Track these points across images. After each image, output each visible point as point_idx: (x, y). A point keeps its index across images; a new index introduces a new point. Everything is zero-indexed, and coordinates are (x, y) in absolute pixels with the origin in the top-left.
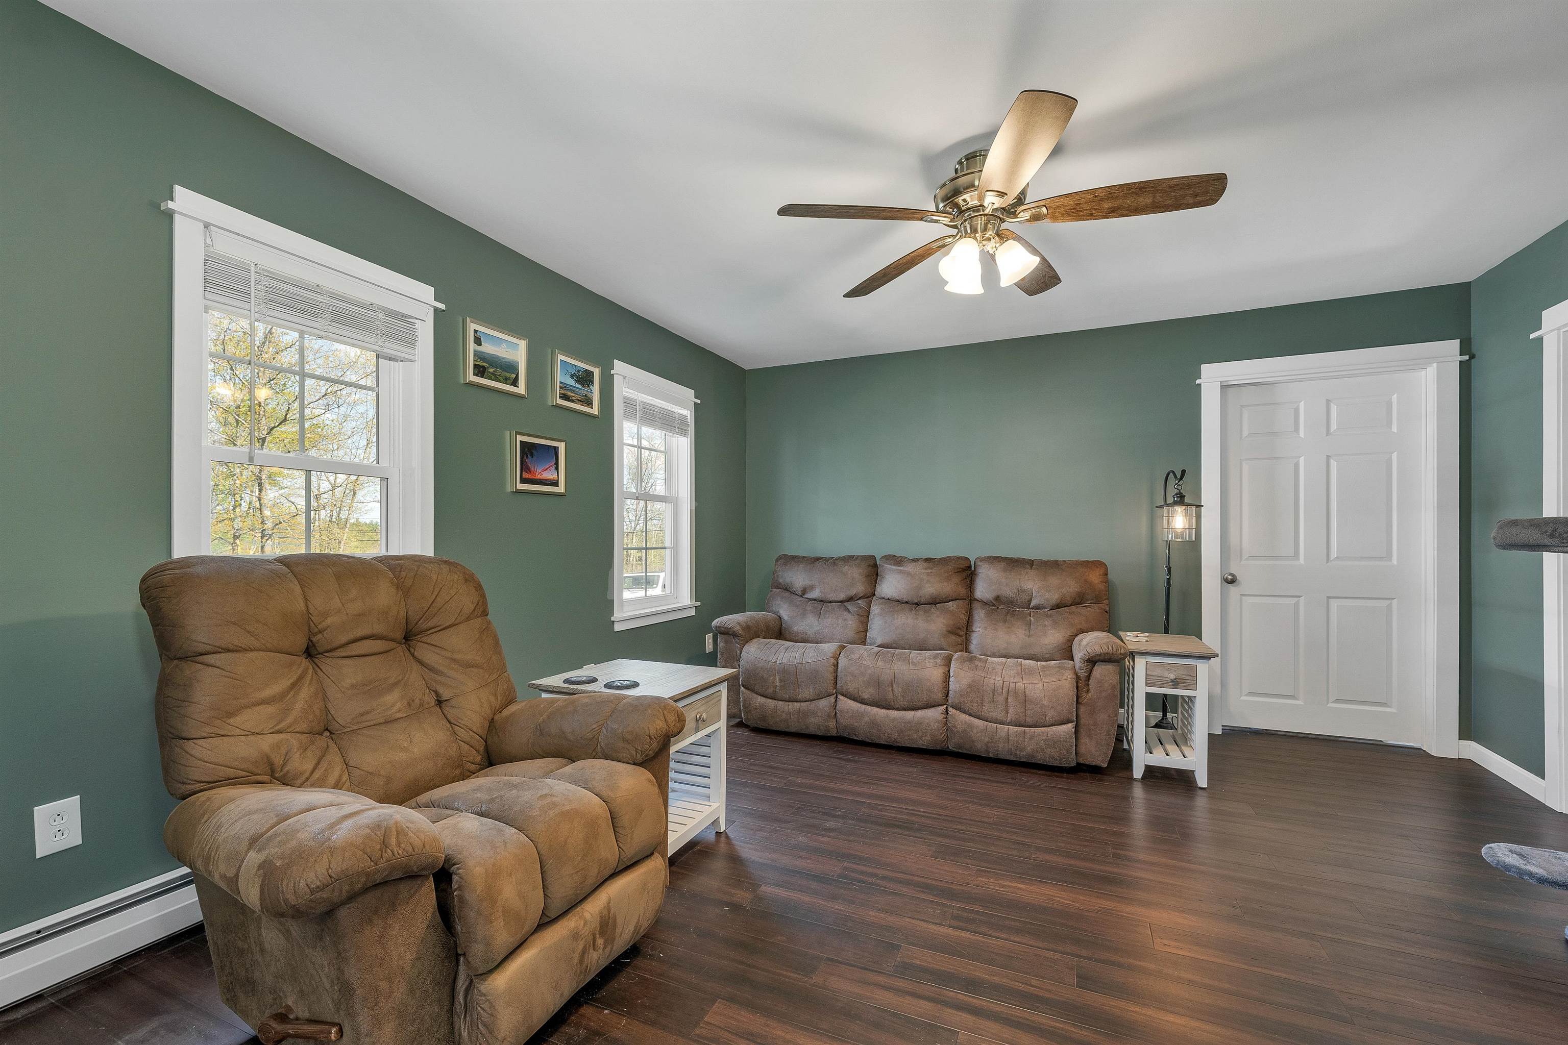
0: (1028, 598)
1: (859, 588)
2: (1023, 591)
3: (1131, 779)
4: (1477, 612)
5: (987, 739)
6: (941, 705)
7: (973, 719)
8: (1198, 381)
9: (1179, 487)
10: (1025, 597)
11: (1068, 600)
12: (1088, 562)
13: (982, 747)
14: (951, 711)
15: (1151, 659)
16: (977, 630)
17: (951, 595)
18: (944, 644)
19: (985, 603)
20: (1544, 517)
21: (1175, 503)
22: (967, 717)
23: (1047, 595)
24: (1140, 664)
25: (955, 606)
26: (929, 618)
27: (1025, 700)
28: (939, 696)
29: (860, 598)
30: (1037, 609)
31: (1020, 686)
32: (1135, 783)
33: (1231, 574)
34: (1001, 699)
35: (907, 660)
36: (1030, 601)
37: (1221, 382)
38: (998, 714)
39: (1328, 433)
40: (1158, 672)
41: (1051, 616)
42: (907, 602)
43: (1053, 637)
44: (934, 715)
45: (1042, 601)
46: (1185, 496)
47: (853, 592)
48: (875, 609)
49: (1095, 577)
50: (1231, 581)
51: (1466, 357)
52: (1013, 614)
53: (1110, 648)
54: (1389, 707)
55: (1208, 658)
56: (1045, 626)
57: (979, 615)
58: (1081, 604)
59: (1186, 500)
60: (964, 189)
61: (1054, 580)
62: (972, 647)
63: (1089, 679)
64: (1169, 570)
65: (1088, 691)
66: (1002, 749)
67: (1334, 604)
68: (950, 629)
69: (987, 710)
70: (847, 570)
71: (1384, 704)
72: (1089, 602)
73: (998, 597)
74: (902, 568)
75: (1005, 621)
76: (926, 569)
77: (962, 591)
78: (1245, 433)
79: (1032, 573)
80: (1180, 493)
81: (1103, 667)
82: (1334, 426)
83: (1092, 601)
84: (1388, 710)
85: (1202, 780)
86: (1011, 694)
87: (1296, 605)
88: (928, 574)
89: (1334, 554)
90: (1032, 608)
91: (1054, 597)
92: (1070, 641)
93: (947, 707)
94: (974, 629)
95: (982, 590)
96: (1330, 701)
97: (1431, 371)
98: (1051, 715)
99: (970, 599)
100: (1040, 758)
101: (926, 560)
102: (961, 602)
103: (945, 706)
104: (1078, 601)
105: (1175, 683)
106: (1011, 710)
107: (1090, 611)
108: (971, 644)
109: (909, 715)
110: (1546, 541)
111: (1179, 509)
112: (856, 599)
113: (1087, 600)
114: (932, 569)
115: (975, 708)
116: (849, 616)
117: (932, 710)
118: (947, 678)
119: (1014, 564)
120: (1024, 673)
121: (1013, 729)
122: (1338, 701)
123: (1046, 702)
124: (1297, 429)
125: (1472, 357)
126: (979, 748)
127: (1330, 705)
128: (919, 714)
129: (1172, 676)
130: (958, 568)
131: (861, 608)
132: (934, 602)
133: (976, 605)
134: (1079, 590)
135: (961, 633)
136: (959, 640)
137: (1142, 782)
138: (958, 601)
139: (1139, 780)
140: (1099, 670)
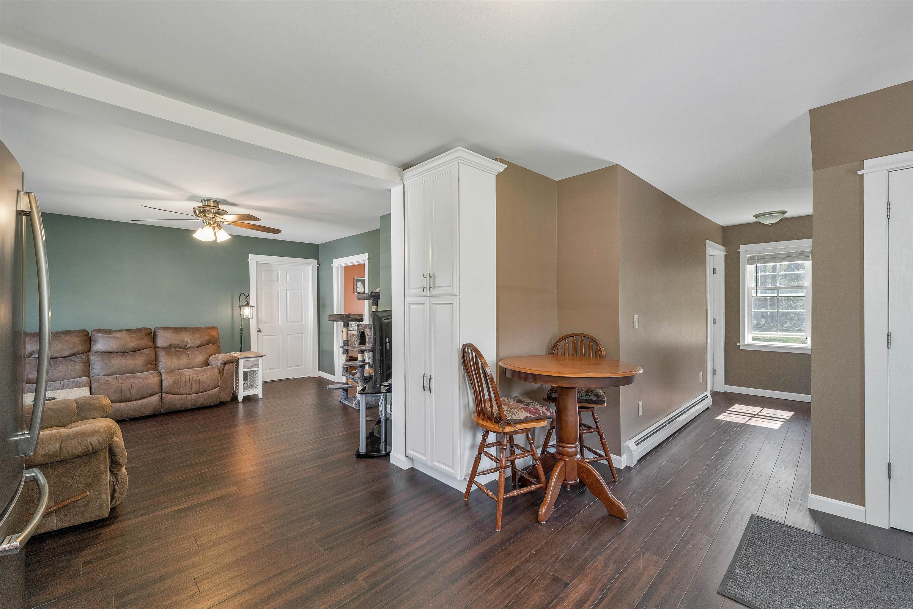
0: (185, 344)
1: (80, 348)
2: (183, 341)
3: (239, 402)
4: (321, 335)
5: (182, 402)
6: (158, 393)
7: (174, 395)
8: (248, 260)
9: (247, 300)
10: (184, 344)
11: (204, 343)
12: (210, 327)
13: (179, 406)
14: (164, 395)
15: (244, 360)
16: (162, 360)
17: (145, 346)
18: (145, 369)
19: (163, 348)
20: (334, 314)
21: (245, 305)
22: (172, 395)
23: (195, 342)
24: (241, 362)
25: (148, 351)
26: (135, 359)
27: (199, 382)
28: (157, 389)
29: (80, 354)
30: (189, 348)
31: (197, 378)
32: (240, 403)
33: (259, 329)
34: (189, 385)
35: (136, 377)
36: (186, 345)
37: (254, 261)
38: (188, 391)
39: (287, 282)
40: (247, 364)
41: (197, 350)
42: (117, 352)
43: (199, 358)
44: (155, 399)
45: (192, 345)
47: (74, 351)
48: (93, 358)
49: (214, 333)
50: (259, 331)
51: (318, 265)
52: (179, 352)
53: (232, 358)
54: (302, 366)
55: (262, 357)
56: (196, 355)
57: (162, 355)
58: (210, 344)
59: (248, 304)
60: (208, 212)
61: (197, 336)
62: (160, 368)
63: (223, 370)
64: (242, 328)
65: (223, 375)
66: (189, 405)
67: (289, 336)
68: (147, 362)
69: (182, 390)
70: (69, 339)
71: (301, 365)
73: (170, 345)
74: (111, 335)
75: (176, 355)
76: (128, 335)
77: (150, 344)
78: (263, 279)
79: (187, 333)
80: (247, 302)
81: (229, 365)
82: (288, 280)
84: (302, 367)
85: (261, 396)
86: (193, 381)
87: (279, 338)
88: (130, 338)
89: (288, 321)
90: (187, 348)
91: (198, 342)
92: (208, 359)
93: (161, 394)
94: (159, 360)
95: (161, 342)
96: (288, 367)
97: (311, 267)
98: (210, 386)
99: (155, 347)
100: (206, 404)
101: (127, 330)
102: (150, 349)
103: (161, 393)
104: (208, 343)
105: (253, 367)
106: (193, 388)
107: (213, 347)
108: (159, 367)
109: (140, 402)
110: (336, 320)
111: (247, 307)
112: (77, 354)
113: (212, 342)
114: (132, 334)
115: (176, 391)
116: (76, 364)
117: (154, 396)
118: (161, 381)
119: (177, 330)
120: (197, 373)
121: (194, 395)
122: (290, 367)
123: (208, 382)
124: (278, 280)
125: (319, 265)
126: (178, 407)
127: (288, 369)
128: (146, 400)
129: (251, 365)
130: (147, 334)
131: (83, 359)
132: (135, 350)
133: (157, 350)
134: (209, 339)
135: (153, 363)
136: (153, 366)
137: (242, 402)
138: (149, 349)
139: (241, 402)
140: (227, 367)
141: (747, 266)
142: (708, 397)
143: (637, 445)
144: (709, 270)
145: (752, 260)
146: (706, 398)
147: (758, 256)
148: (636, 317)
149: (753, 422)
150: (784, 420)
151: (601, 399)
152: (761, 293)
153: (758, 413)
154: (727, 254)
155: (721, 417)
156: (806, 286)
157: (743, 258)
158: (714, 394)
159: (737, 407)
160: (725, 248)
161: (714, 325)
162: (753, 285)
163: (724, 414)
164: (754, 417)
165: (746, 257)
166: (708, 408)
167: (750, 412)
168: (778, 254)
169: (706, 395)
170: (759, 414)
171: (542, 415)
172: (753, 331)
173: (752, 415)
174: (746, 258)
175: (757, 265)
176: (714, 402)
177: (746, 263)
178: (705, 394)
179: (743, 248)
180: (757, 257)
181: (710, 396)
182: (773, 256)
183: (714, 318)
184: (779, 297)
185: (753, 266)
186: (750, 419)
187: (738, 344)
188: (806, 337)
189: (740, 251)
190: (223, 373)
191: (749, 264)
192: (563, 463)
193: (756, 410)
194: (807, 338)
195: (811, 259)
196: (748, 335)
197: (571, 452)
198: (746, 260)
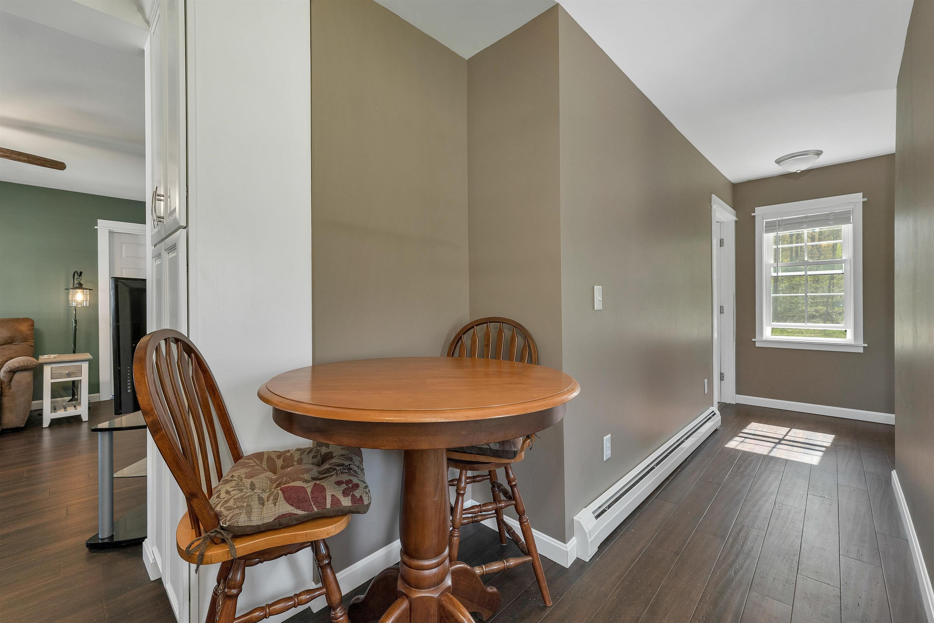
8: (96, 227)
9: (79, 280)
12: (18, 319)
15: (54, 365)
21: (77, 288)
24: (47, 371)
32: (44, 429)
37: (109, 230)
40: (59, 371)
46: (82, 285)
49: (24, 327)
53: (29, 364)
55: (88, 360)
58: (12, 343)
59: (84, 286)
63: (11, 382)
64: (76, 321)
65: (10, 388)
72: (18, 342)
78: (124, 256)
80: (80, 283)
81: (22, 373)
83: (20, 341)
85: (85, 418)
104: (10, 341)
105: (68, 376)
107: (18, 346)
111: (79, 291)
129: (67, 372)
134: (11, 336)
137: (49, 428)
139: (47, 428)
140: (17, 376)
141: (764, 234)
142: (715, 414)
143: (597, 517)
144: (715, 242)
145: (771, 227)
146: (713, 415)
147: (779, 221)
148: (598, 290)
149: (781, 452)
150: (823, 449)
151: (507, 448)
152: (783, 271)
153: (784, 437)
154: (737, 220)
155: (733, 444)
156: (844, 260)
157: (760, 224)
158: (723, 407)
159: (754, 427)
160: (735, 212)
161: (721, 314)
162: (772, 261)
163: (737, 438)
164: (779, 443)
165: (763, 223)
166: (716, 430)
167: (772, 435)
168: (806, 217)
169: (713, 412)
170: (787, 438)
171: (328, 506)
172: (772, 322)
173: (777, 441)
174: (763, 225)
175: (778, 233)
176: (724, 420)
177: (763, 230)
178: (711, 409)
179: (759, 211)
180: (777, 222)
181: (718, 413)
182: (801, 221)
183: (721, 306)
184: (808, 275)
185: (772, 235)
186: (774, 447)
187: (753, 340)
188: (844, 330)
189: (755, 216)
190: (10, 385)
191: (767, 231)
192: (405, 605)
193: (780, 431)
194: (846, 331)
195: (851, 222)
196: (767, 327)
197: (430, 577)
198: (763, 227)
